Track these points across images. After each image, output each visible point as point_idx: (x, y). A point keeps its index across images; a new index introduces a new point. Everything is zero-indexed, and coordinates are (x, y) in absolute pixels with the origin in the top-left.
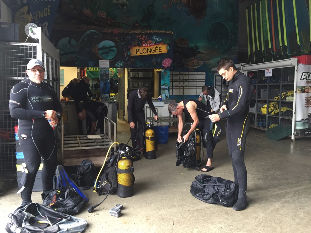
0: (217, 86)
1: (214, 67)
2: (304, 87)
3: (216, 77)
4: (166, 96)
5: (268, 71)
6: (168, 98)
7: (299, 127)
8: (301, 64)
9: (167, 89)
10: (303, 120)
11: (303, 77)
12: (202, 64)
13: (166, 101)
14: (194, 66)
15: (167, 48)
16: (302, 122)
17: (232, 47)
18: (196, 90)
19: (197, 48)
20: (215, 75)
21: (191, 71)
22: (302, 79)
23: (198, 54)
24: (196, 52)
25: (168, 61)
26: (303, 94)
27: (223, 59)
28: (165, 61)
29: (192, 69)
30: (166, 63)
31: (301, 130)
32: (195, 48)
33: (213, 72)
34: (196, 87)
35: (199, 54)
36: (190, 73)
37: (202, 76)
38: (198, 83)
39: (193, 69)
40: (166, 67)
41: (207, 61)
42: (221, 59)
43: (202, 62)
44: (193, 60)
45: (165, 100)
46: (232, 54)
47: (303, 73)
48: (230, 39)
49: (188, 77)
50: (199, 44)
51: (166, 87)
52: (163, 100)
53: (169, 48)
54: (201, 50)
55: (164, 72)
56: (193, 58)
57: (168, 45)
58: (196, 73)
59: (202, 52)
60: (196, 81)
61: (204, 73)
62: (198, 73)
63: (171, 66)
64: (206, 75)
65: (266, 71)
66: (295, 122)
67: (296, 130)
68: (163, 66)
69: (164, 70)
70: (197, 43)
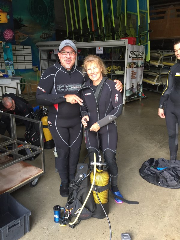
0: (41, 60)
1: (38, 42)
2: (131, 63)
3: (40, 52)
4: (12, 72)
5: (99, 49)
6: (14, 74)
7: (128, 95)
8: (130, 45)
9: (11, 65)
10: (130, 89)
11: (131, 55)
12: (27, 37)
13: (13, 78)
14: (20, 40)
15: (6, 17)
16: (129, 90)
17: (51, 23)
18: (24, 64)
19: (21, 20)
20: (39, 49)
21: (18, 45)
22: (130, 57)
23: (22, 28)
24: (20, 25)
25: (10, 33)
26: (130, 69)
27: (45, 34)
28: (6, 32)
29: (18, 42)
30: (7, 35)
31: (128, 96)
32: (19, 21)
33: (37, 46)
34: (24, 61)
35: (24, 27)
36: (17, 46)
37: (28, 49)
38: (25, 57)
39: (20, 42)
40: (8, 39)
41: (31, 35)
42: (43, 34)
43: (27, 35)
44: (18, 32)
45: (12, 76)
46: (51, 30)
47: (131, 51)
48: (48, 15)
49: (16, 51)
50: (22, 17)
51: (10, 63)
52: (9, 76)
53: (9, 17)
54: (24, 23)
55: (6, 44)
56: (18, 31)
57: (8, 14)
58: (22, 47)
59: (26, 25)
60: (23, 54)
61: (30, 47)
62: (25, 47)
63: (13, 38)
64: (32, 49)
65: (97, 49)
66: (126, 90)
67: (126, 97)
68: (4, 39)
69: (5, 43)
70: (20, 15)
